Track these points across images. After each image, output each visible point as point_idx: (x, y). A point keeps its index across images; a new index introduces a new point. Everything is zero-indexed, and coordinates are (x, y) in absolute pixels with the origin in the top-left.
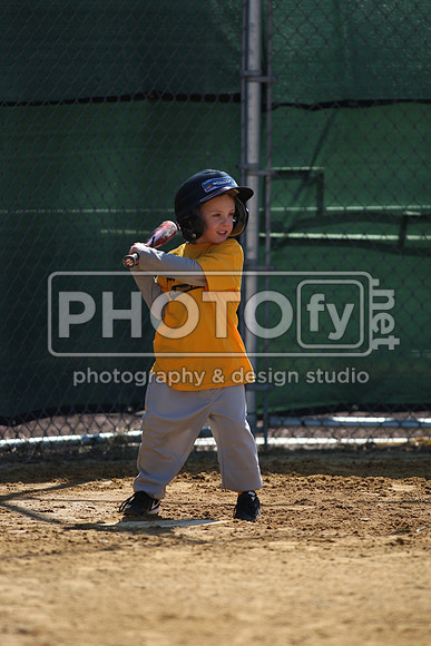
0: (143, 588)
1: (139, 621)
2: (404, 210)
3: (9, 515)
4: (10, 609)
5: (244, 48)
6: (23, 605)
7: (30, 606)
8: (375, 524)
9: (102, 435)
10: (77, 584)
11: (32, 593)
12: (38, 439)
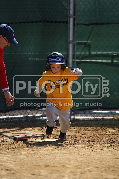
0: (40, 158)
1: (39, 167)
2: (113, 54)
3: (3, 137)
4: (3, 163)
5: (69, 8)
6: (7, 162)
7: (9, 163)
8: (104, 141)
9: (29, 116)
10: (22, 157)
11: (10, 159)
12: (11, 117)
